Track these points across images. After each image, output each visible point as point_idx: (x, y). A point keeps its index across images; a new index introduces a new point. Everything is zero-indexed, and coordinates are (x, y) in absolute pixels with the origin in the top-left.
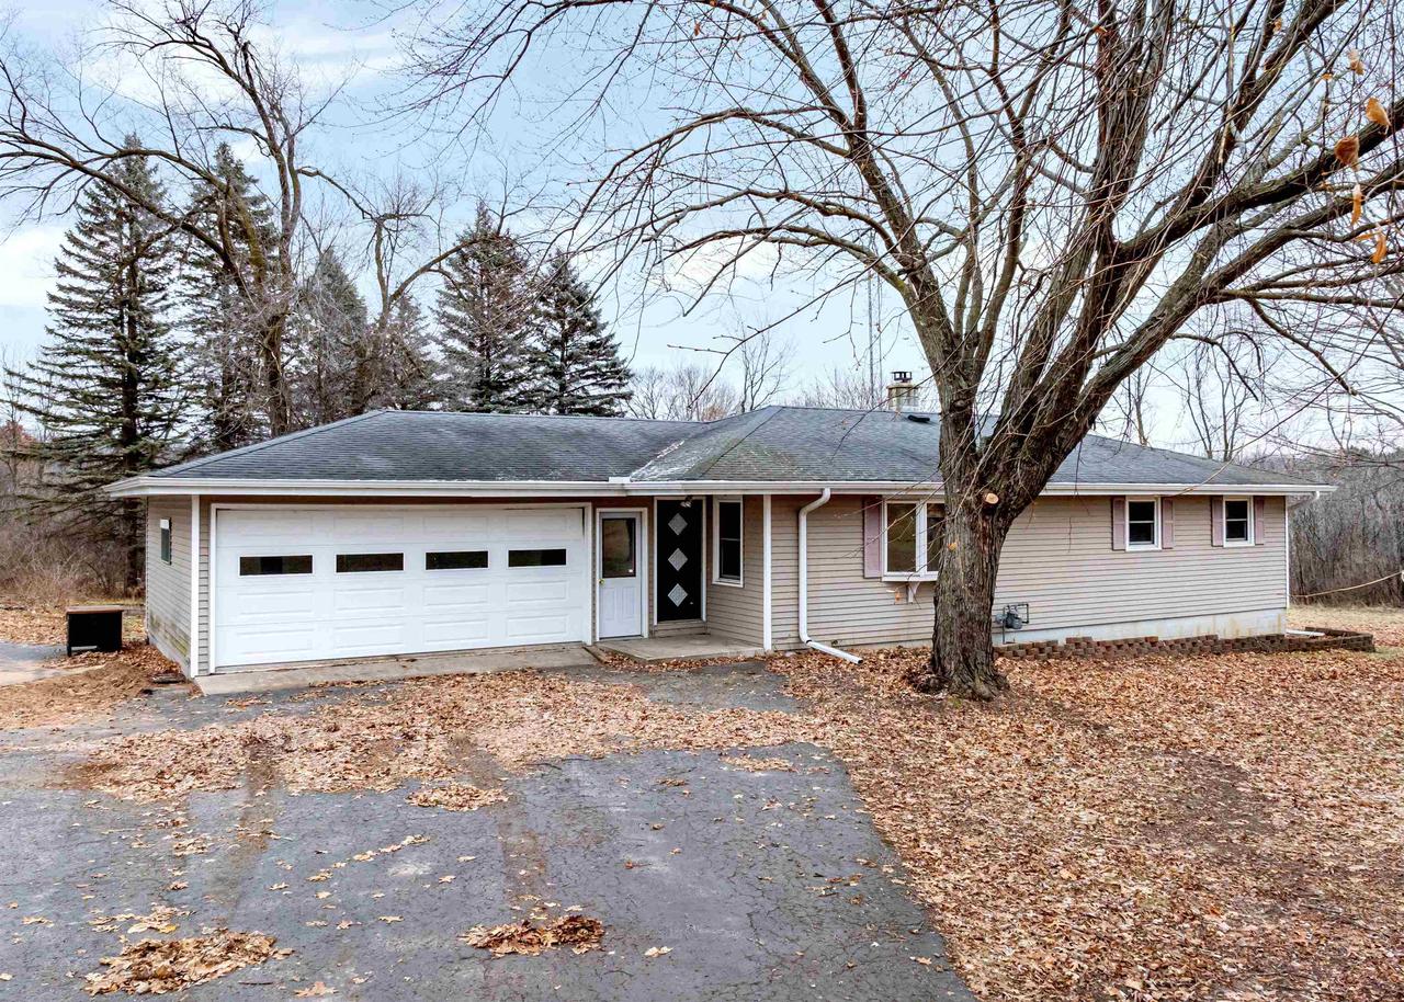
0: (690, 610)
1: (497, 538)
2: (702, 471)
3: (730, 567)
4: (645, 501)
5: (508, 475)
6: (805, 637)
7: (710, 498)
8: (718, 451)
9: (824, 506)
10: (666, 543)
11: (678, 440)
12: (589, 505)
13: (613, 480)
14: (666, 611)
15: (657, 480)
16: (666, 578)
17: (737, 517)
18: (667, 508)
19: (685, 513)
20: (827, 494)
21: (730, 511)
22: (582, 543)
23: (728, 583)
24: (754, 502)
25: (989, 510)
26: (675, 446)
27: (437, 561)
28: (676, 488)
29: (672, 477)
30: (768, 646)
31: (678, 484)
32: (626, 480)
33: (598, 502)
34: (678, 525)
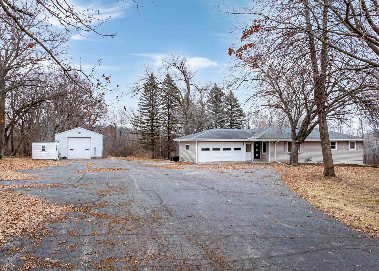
0: (259, 157)
1: (232, 146)
2: (261, 138)
3: (265, 151)
4: (252, 142)
5: (234, 138)
6: (275, 161)
7: (262, 141)
8: (263, 134)
9: (278, 143)
10: (255, 148)
11: (257, 132)
12: (244, 142)
13: (248, 139)
14: (255, 157)
15: (254, 139)
16: (255, 153)
17: (265, 144)
18: (256, 143)
19: (258, 143)
20: (278, 141)
21: (265, 143)
22: (243, 148)
23: (264, 153)
24: (268, 142)
25: (297, 143)
26: (256, 134)
27: (225, 149)
28: (257, 140)
29: (256, 138)
30: (270, 162)
31: (257, 139)
32: (250, 139)
33: (246, 142)
34: (257, 145)
